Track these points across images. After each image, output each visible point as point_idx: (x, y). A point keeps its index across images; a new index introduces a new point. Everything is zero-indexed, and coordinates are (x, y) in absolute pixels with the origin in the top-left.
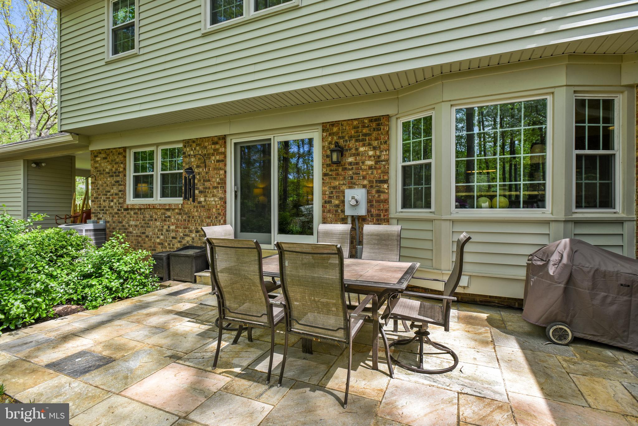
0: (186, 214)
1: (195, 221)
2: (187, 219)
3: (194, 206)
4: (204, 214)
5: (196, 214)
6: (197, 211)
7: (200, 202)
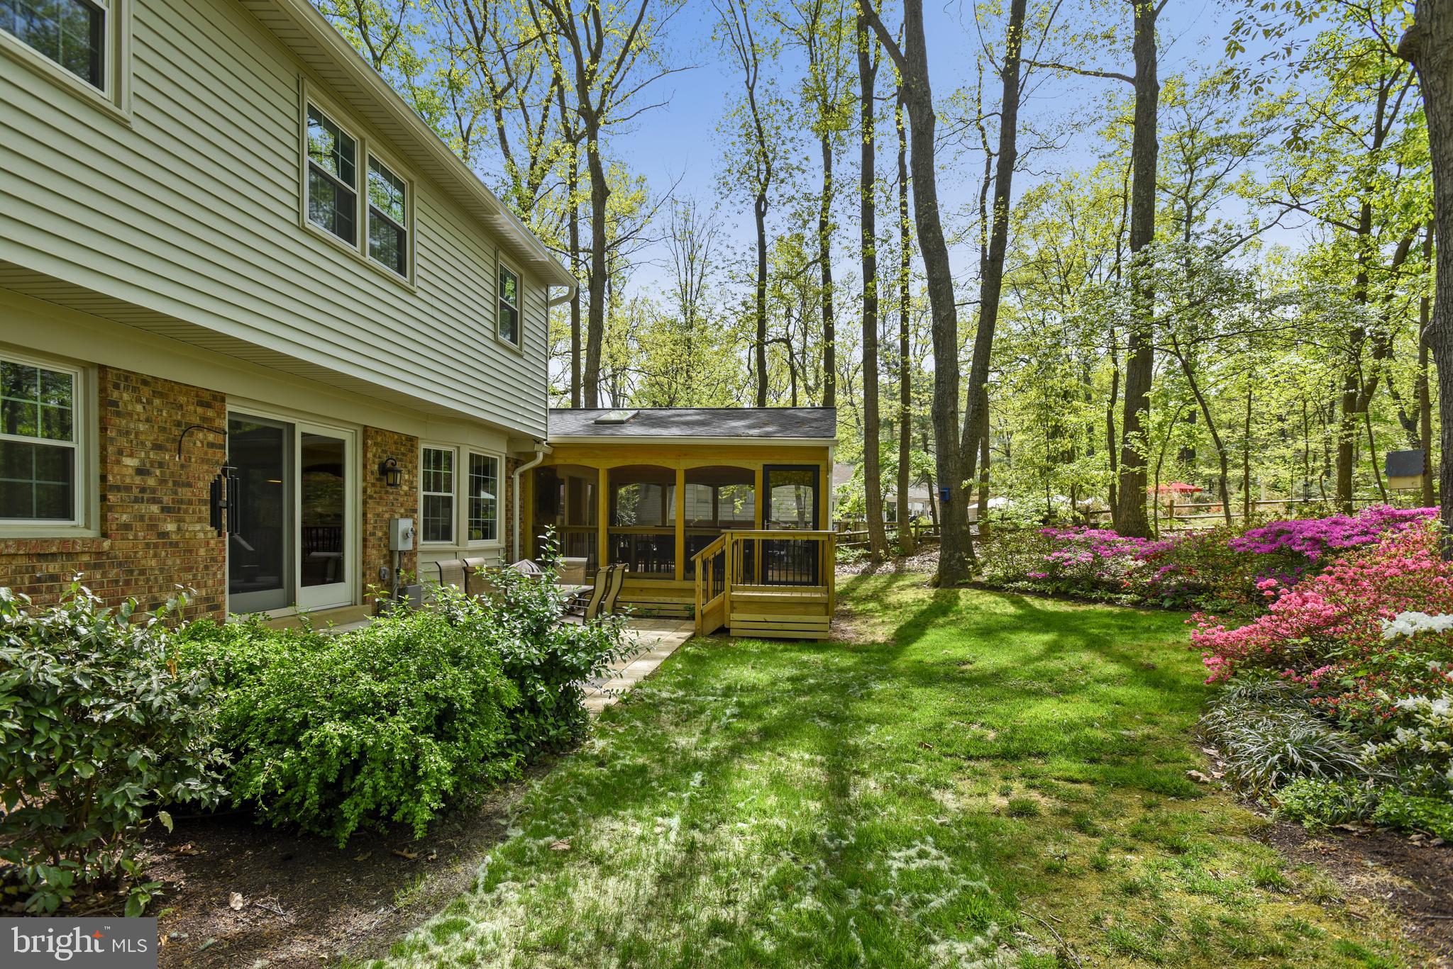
0: (120, 565)
1: (148, 580)
2: (123, 578)
3: (148, 545)
4: (175, 562)
5: (153, 563)
6: (155, 555)
7: (164, 535)
